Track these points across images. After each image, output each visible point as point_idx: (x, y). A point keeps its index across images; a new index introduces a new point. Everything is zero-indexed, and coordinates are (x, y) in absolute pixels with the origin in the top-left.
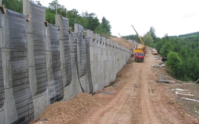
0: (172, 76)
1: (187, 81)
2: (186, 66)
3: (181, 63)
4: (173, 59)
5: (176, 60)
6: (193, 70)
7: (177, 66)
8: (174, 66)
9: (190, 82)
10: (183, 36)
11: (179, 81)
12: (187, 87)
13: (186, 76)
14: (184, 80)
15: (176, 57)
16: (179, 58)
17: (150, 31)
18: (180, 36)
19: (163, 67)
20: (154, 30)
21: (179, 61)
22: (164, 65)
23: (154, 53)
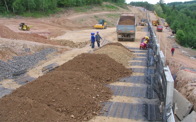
0: (178, 44)
1: (187, 47)
2: (187, 38)
3: (185, 37)
4: (180, 34)
5: (182, 35)
6: (191, 41)
7: (182, 38)
8: (181, 38)
9: (189, 48)
10: (188, 2)
11: (183, 47)
12: (186, 50)
13: (186, 44)
14: (185, 46)
15: (182, 33)
16: (183, 34)
17: (160, 2)
18: (185, 3)
19: (173, 38)
20: (163, 1)
21: (183, 36)
22: (174, 37)
23: (166, 25)
